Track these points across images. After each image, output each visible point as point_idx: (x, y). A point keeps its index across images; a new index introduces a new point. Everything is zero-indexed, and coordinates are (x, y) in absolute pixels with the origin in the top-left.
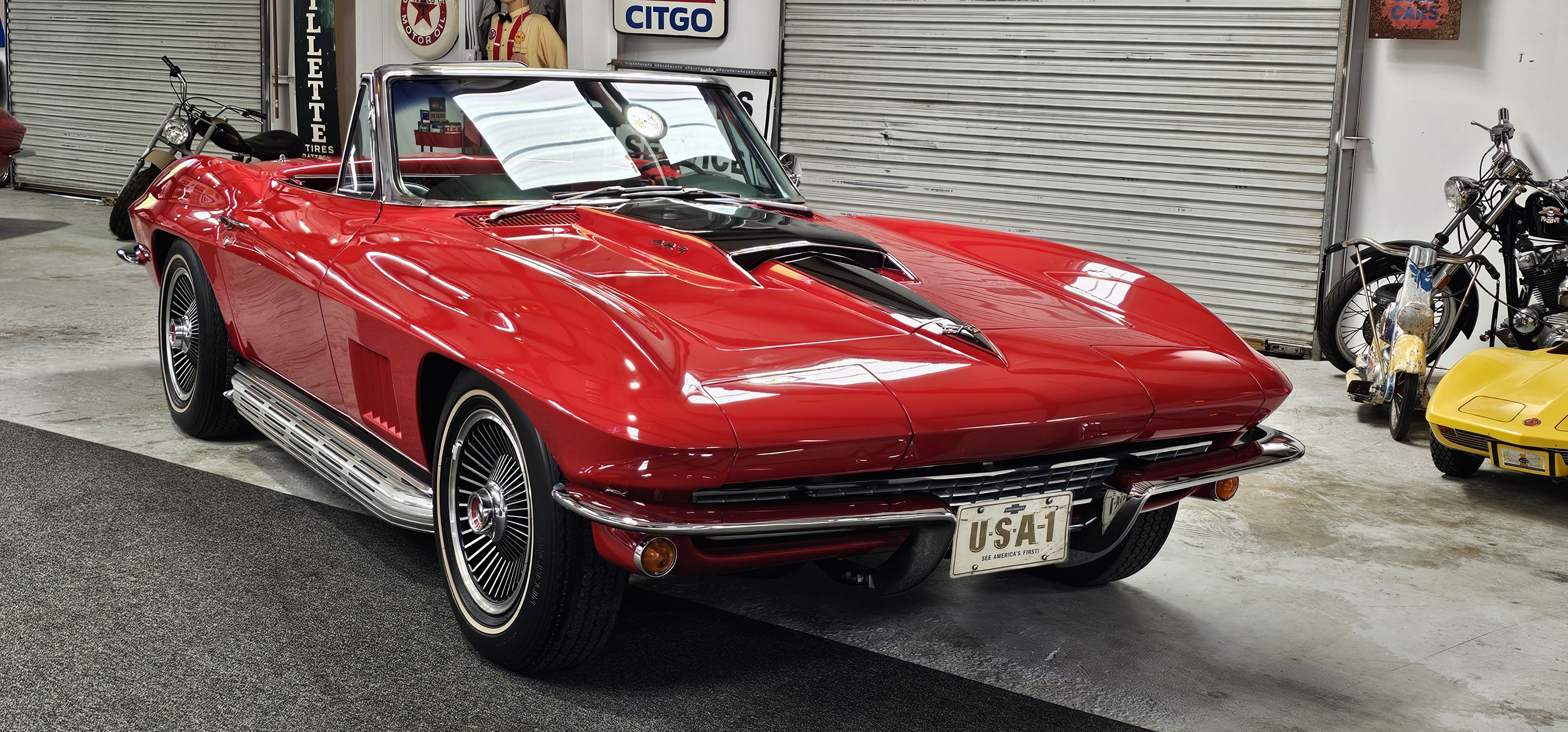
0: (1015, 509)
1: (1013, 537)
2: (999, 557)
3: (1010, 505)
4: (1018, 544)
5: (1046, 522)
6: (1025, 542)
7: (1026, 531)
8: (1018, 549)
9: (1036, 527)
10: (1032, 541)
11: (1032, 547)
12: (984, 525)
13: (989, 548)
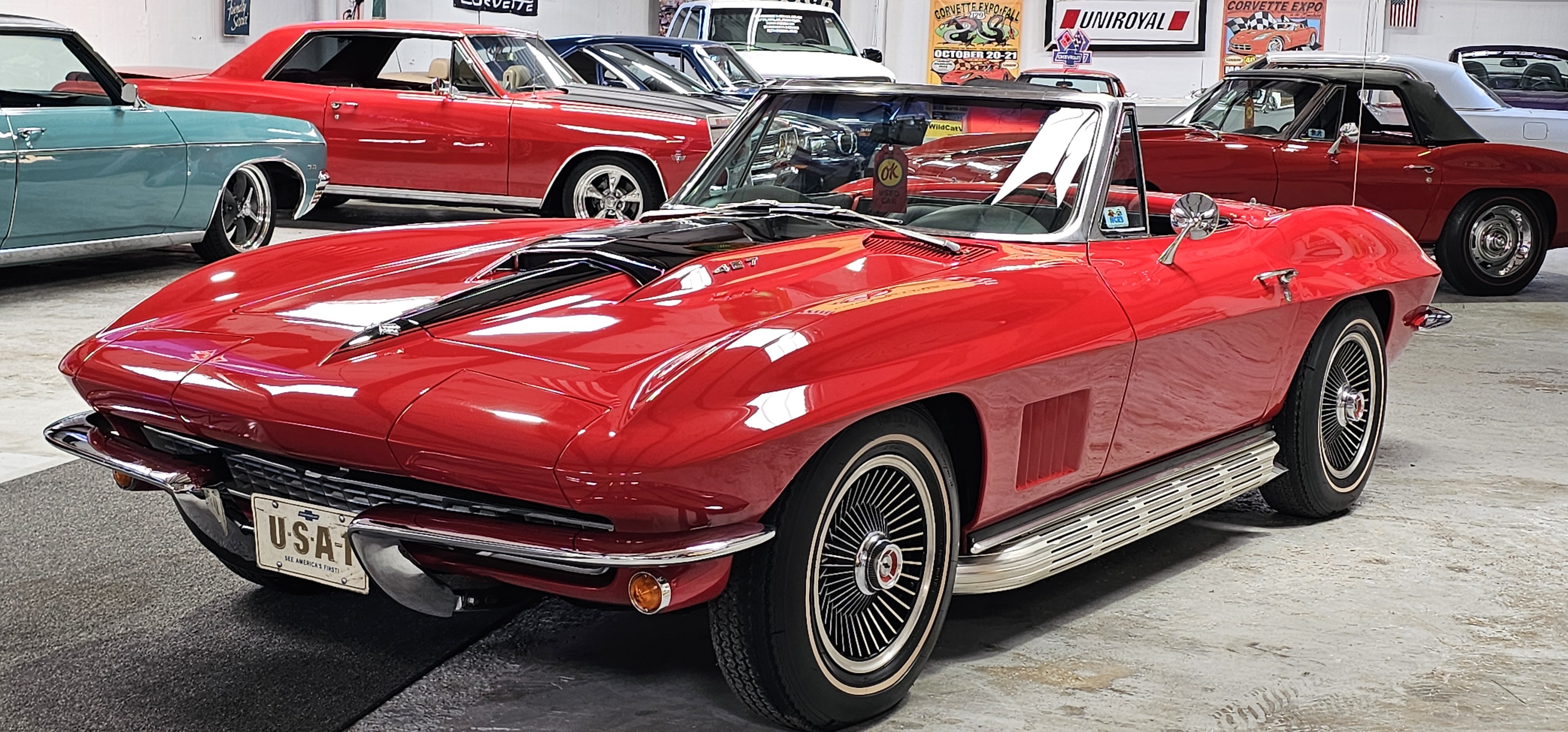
0: (309, 516)
1: (313, 546)
2: (301, 562)
3: (303, 510)
4: (318, 556)
5: (342, 541)
6: (325, 556)
7: (324, 544)
8: (317, 561)
9: (333, 545)
10: (331, 558)
11: (331, 564)
12: (281, 521)
13: (290, 548)
